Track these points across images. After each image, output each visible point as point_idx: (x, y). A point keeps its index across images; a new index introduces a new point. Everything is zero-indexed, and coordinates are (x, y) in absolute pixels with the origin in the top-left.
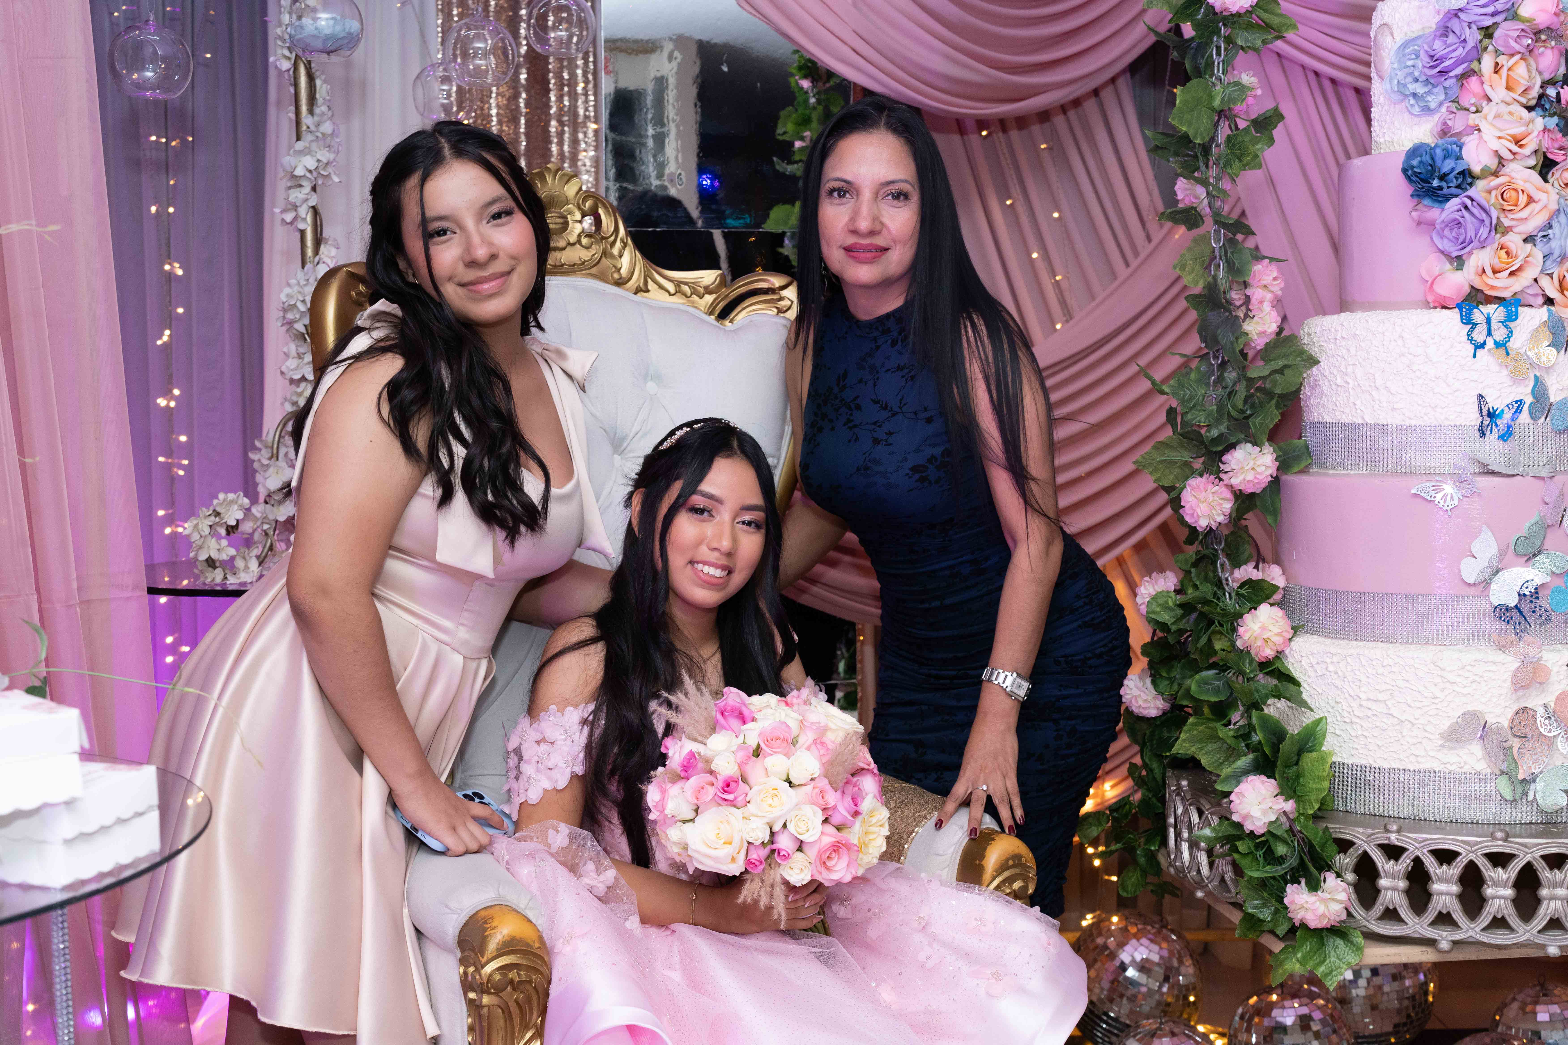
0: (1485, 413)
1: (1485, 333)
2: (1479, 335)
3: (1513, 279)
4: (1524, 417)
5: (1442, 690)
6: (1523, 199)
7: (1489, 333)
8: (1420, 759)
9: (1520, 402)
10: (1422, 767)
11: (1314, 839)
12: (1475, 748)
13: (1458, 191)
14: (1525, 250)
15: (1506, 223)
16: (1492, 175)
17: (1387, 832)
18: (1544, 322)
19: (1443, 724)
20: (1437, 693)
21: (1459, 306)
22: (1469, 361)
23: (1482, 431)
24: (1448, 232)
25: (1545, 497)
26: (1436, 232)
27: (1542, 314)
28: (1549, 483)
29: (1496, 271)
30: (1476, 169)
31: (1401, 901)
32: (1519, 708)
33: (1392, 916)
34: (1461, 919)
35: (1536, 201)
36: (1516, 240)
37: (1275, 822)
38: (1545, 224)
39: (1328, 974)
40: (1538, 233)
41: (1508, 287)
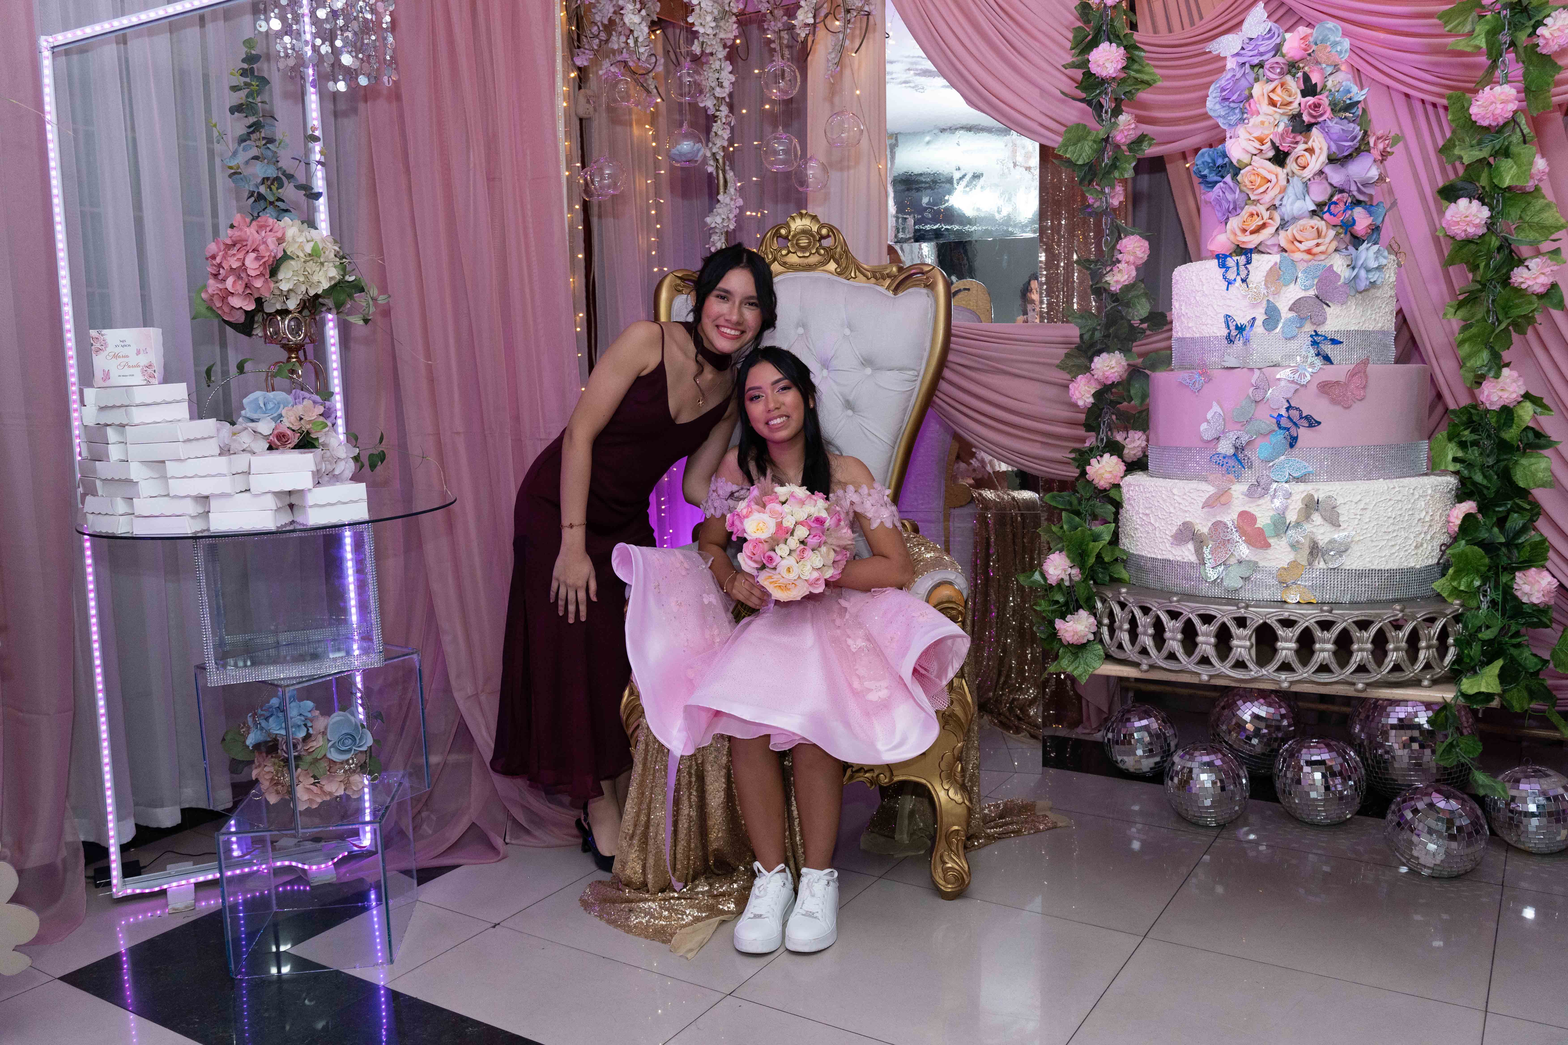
0: (1232, 328)
1: (1236, 273)
2: (1231, 275)
3: (1254, 236)
4: (1259, 328)
5: (1175, 508)
6: (1259, 180)
7: (1238, 274)
8: (1164, 553)
9: (1254, 319)
10: (1164, 557)
11: (1081, 593)
12: (1191, 546)
13: (1219, 179)
14: (1266, 215)
15: (1253, 197)
16: (1247, 165)
17: (1120, 593)
18: (1276, 264)
19: (1174, 530)
20: (1172, 510)
21: (1218, 257)
22: (1225, 293)
23: (1230, 339)
24: (1218, 207)
25: (1253, 382)
26: (1213, 208)
27: (1276, 258)
28: (1257, 372)
29: (1244, 231)
30: (1235, 162)
31: (1125, 637)
32: (1214, 520)
33: (1120, 646)
34: (1153, 651)
35: (1270, 181)
36: (1261, 209)
37: (1062, 580)
38: (1280, 196)
39: (1080, 675)
40: (1277, 203)
41: (1251, 241)
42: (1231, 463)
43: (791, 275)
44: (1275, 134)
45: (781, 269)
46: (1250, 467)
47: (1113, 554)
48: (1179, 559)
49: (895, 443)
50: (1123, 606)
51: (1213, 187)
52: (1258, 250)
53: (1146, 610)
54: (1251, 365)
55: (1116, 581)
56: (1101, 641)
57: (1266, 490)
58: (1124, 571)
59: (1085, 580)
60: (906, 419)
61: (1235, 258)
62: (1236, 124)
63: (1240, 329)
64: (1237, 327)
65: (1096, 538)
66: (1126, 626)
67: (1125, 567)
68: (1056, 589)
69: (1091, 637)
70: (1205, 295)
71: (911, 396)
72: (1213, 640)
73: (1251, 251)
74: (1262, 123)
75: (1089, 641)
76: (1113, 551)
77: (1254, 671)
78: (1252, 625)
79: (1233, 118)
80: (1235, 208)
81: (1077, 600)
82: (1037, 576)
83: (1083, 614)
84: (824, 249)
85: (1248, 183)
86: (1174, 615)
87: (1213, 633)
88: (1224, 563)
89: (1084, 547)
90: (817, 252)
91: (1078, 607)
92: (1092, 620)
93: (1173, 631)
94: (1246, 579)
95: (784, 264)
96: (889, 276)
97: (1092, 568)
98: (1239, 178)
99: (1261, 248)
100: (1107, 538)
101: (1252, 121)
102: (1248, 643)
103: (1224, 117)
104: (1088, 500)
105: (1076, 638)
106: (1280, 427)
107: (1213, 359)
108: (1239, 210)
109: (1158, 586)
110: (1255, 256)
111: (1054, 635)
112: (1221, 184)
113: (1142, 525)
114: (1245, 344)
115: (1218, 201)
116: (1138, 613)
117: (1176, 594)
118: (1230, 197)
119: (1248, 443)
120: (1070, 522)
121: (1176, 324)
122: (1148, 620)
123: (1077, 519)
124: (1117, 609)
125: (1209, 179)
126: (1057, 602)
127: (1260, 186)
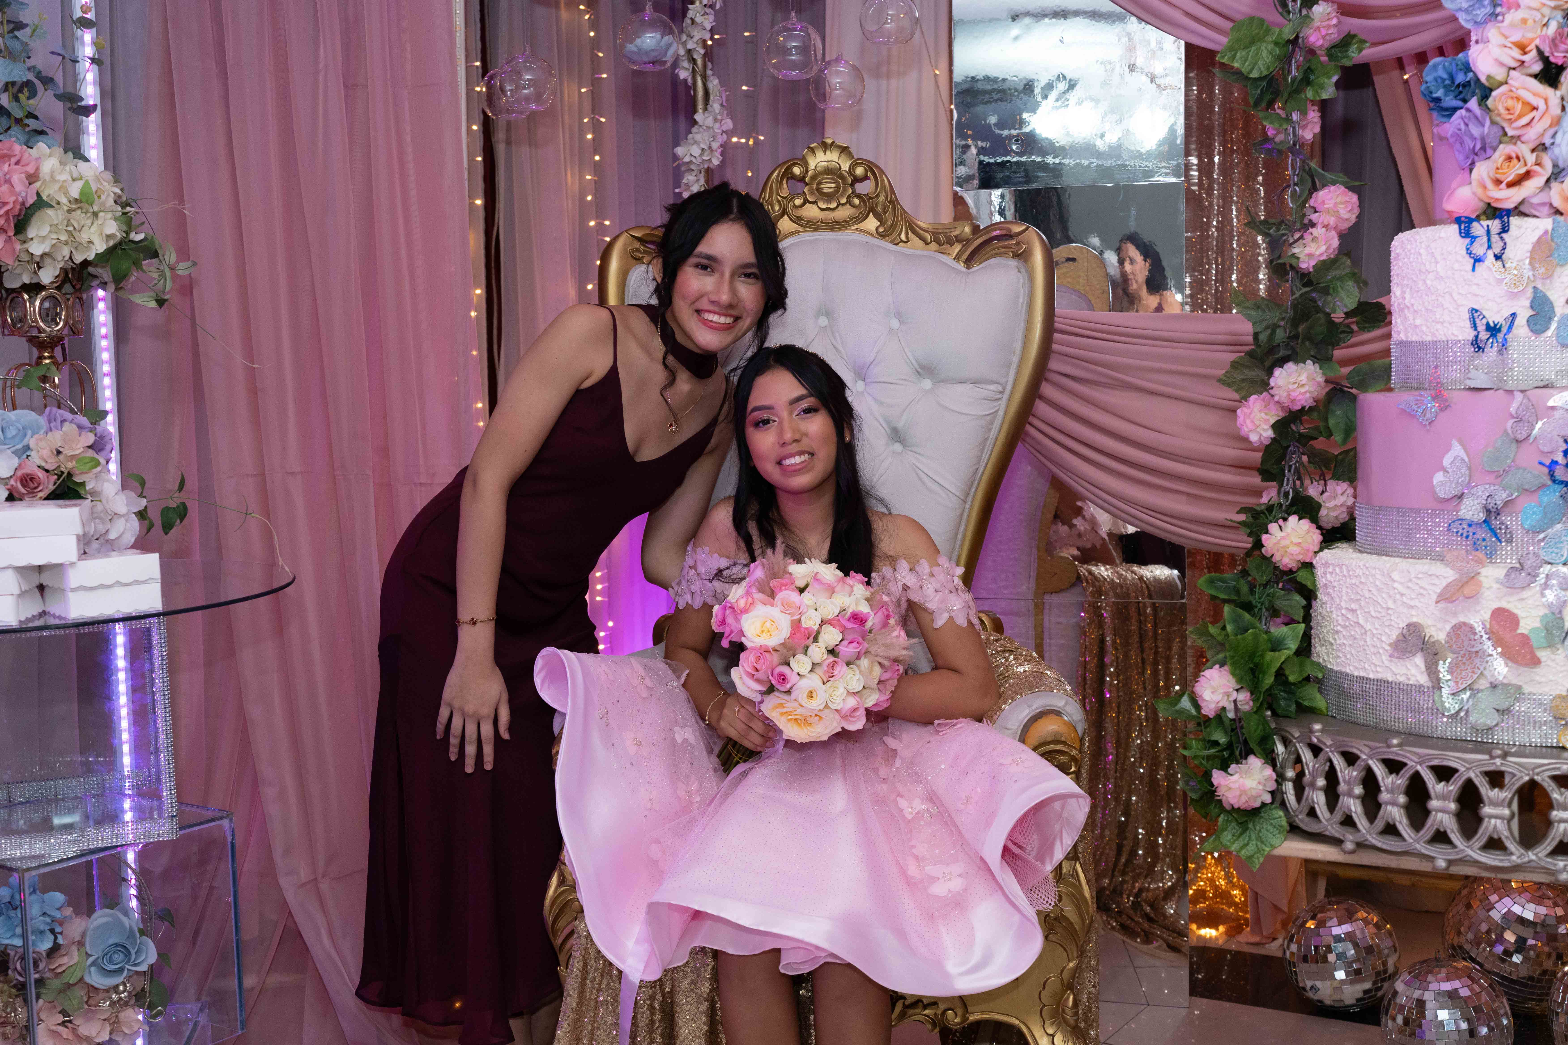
0: (1481, 327)
1: (1486, 246)
2: (1479, 249)
3: (1513, 191)
4: (1521, 329)
5: (1395, 601)
6: (1519, 107)
7: (1489, 247)
8: (1379, 669)
10: (1379, 676)
11: (1252, 730)
12: (1419, 660)
13: (1459, 103)
14: (1531, 158)
15: (1510, 132)
16: (1501, 84)
17: (1311, 731)
18: (1546, 232)
19: (1394, 635)
20: (1391, 605)
21: (1458, 221)
22: (1469, 275)
23: (1477, 345)
24: (1458, 145)
25: (1512, 410)
26: (1451, 146)
27: (1545, 224)
28: (1519, 397)
29: (1498, 182)
30: (1483, 79)
31: (1319, 799)
32: (1454, 622)
33: (1312, 813)
34: (1361, 822)
35: (1535, 108)
36: (1524, 150)
37: (1224, 709)
38: (1551, 132)
39: (1251, 857)
40: (1547, 141)
41: (1509, 197)
42: (1481, 534)
43: (809, 236)
44: (1543, 38)
45: (794, 227)
46: (1510, 541)
47: (1301, 671)
48: (1401, 679)
49: (968, 494)
50: (1316, 750)
51: (1450, 116)
52: (1518, 211)
53: (1351, 759)
54: (1510, 385)
55: (1307, 712)
56: (1283, 805)
57: (1534, 576)
58: (1318, 696)
59: (1258, 711)
60: (985, 457)
61: (1485, 223)
62: (1486, 22)
63: (1493, 330)
64: (1488, 328)
65: (1276, 645)
66: (1321, 782)
67: (1320, 691)
68: (1214, 724)
69: (1268, 798)
70: (1439, 278)
71: (992, 423)
72: (1453, 806)
73: (1509, 213)
74: (1524, 21)
75: (1264, 805)
76: (1302, 665)
77: (1517, 855)
78: (1513, 784)
79: (1481, 13)
80: (1483, 149)
81: (1246, 742)
82: (1185, 703)
83: (1255, 763)
84: (859, 197)
85: (1502, 111)
86: (1394, 766)
87: (1454, 795)
88: (1470, 687)
89: (1256, 660)
90: (849, 202)
91: (1248, 752)
92: (1269, 772)
93: (1391, 791)
94: (1503, 712)
95: (797, 220)
96: (958, 239)
97: (1269, 691)
98: (1490, 102)
99: (1523, 209)
100: (1293, 646)
101: (1509, 18)
102: (1506, 812)
103: (1466, 11)
104: (1265, 586)
105: (1244, 799)
106: (1554, 481)
107: (1452, 374)
108: (1489, 151)
109: (1371, 721)
110: (1514, 221)
111: (1210, 794)
112: (1463, 112)
113: (1345, 627)
114: (1500, 352)
115: (1459, 138)
116: (1339, 763)
117: (1397, 733)
118: (1475, 131)
119: (1507, 503)
120: (1236, 620)
121: (1396, 319)
122: (1355, 773)
123: (1247, 616)
124: (1307, 756)
125: (1444, 104)
126: (1216, 743)
127: (1520, 116)
